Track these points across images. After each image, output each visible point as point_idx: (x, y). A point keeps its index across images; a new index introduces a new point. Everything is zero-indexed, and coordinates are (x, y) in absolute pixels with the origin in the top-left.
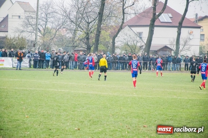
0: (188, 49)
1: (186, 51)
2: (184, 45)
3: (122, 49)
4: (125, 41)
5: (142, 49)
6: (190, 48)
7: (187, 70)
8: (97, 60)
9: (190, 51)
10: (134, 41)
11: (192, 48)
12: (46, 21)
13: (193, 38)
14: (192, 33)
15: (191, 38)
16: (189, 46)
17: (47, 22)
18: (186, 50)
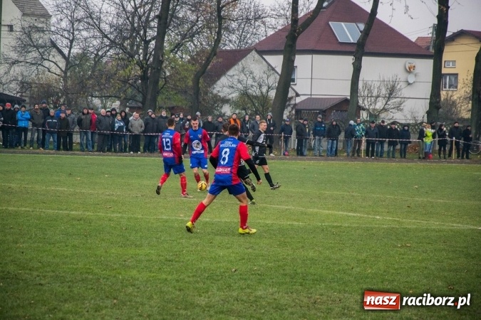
0: (398, 108)
1: (393, 110)
2: (389, 98)
3: (235, 104)
4: (240, 86)
5: (289, 105)
6: (401, 104)
7: (372, 155)
8: (143, 129)
9: (401, 110)
10: (260, 86)
11: (408, 105)
12: (71, 38)
13: (414, 82)
14: (412, 70)
15: (411, 81)
16: (399, 100)
17: (73, 39)
18: (393, 108)
